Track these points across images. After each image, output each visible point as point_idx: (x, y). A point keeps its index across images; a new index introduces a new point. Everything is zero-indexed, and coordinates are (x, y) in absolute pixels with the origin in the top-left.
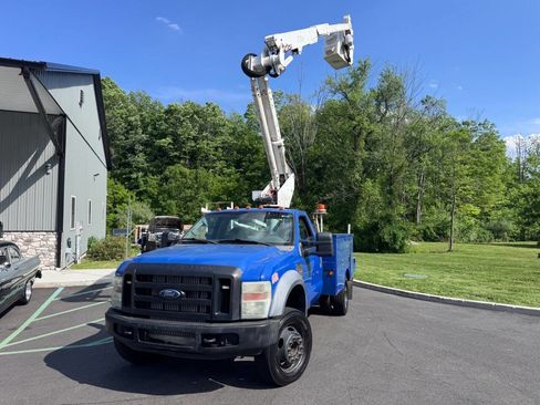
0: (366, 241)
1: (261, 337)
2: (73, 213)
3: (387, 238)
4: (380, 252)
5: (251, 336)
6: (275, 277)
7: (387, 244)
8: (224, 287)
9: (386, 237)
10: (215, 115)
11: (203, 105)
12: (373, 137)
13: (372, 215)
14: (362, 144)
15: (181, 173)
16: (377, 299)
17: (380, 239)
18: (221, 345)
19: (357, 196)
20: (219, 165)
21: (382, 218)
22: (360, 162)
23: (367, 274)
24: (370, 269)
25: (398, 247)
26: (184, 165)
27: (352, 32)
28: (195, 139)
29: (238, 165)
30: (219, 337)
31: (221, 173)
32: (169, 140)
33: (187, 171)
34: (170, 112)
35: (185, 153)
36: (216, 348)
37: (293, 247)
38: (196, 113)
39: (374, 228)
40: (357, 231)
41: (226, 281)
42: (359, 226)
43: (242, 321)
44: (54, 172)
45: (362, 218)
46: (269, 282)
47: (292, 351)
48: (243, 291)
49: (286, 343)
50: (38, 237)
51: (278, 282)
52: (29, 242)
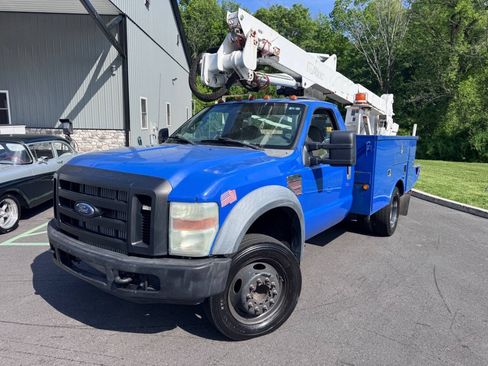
0: (452, 148)
2: (144, 115)
4: (467, 160)
5: (178, 283)
6: (229, 197)
7: (476, 152)
8: (145, 208)
9: (476, 145)
12: (476, 28)
13: (464, 120)
14: (461, 36)
16: (442, 217)
17: (469, 146)
18: (139, 288)
19: (449, 98)
21: (474, 124)
22: (456, 59)
23: (440, 186)
24: (444, 180)
30: (138, 278)
36: (135, 292)
37: (290, 152)
39: (464, 134)
40: (443, 136)
41: (146, 199)
42: (449, 131)
43: (169, 256)
44: (119, 72)
45: (452, 123)
46: (214, 205)
47: (257, 297)
48: (173, 215)
49: (245, 287)
50: (110, 135)
51: (235, 203)
52: (103, 138)
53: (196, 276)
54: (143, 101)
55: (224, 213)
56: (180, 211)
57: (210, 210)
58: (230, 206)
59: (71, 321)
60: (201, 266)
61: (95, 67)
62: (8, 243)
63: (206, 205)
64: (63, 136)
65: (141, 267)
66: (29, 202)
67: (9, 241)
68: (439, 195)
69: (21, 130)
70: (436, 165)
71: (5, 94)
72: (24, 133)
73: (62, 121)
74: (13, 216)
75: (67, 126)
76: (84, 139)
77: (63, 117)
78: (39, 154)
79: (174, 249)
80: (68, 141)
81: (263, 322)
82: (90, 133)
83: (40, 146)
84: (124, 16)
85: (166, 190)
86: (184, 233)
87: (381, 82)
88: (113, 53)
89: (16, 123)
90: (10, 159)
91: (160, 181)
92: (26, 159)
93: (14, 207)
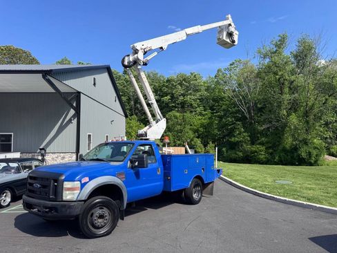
0: (289, 157)
1: (68, 210)
2: (90, 143)
3: (304, 155)
5: (64, 210)
6: (85, 180)
7: (304, 159)
8: (56, 184)
10: (196, 80)
11: (188, 75)
13: (295, 139)
14: (286, 90)
15: (174, 116)
17: (299, 155)
18: (52, 213)
19: (285, 126)
20: (198, 110)
25: (312, 162)
26: (178, 111)
27: (233, 24)
28: (183, 95)
29: (212, 108)
30: (51, 209)
31: (201, 114)
32: (169, 97)
33: (178, 114)
34: (168, 81)
35: (178, 104)
36: (50, 214)
37: (122, 163)
38: (184, 80)
39: (295, 149)
40: (284, 150)
41: (56, 181)
42: (288, 147)
43: (62, 201)
44: (75, 122)
45: (288, 141)
46: (79, 182)
47: (100, 220)
48: (64, 186)
49: (94, 215)
50: (67, 156)
51: (88, 182)
52: (63, 158)
53: (70, 207)
54: (89, 136)
55: (83, 185)
56: (67, 185)
57: (77, 184)
58: (86, 183)
59: (28, 235)
60: (73, 204)
61: (62, 120)
62: (4, 211)
63: (76, 182)
64: (40, 158)
65: (52, 205)
66: (17, 193)
67: (5, 211)
68: (245, 185)
69: (17, 155)
70: (269, 168)
71: (11, 135)
72: (19, 157)
73: (40, 149)
74: (8, 200)
75: (43, 152)
76: (53, 159)
77: (41, 147)
78: (25, 168)
79: (64, 198)
80: (43, 160)
81: (102, 231)
82: (56, 155)
83: (27, 164)
84: (79, 93)
85: (63, 178)
86: (67, 192)
87: (248, 116)
88: (72, 112)
89: (15, 151)
90: (10, 171)
91: (61, 175)
92: (18, 170)
93: (9, 194)
